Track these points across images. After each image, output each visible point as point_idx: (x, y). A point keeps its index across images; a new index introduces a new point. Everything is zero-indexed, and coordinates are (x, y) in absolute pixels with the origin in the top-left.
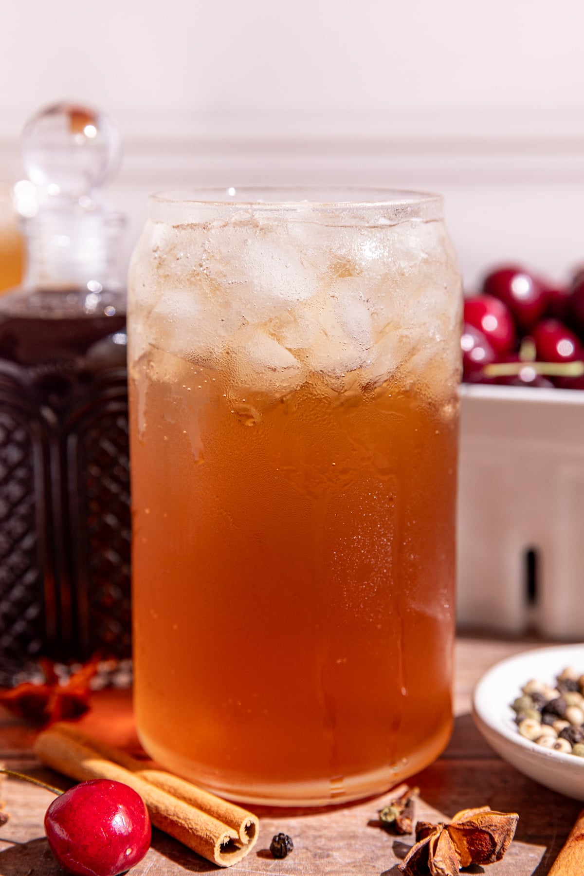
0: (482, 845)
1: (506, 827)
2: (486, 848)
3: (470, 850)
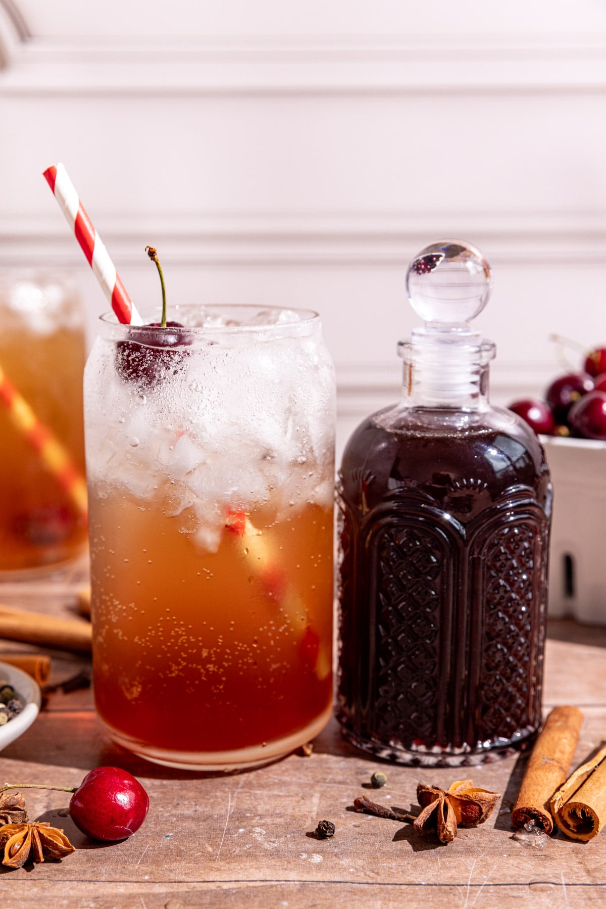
0: (472, 813)
1: (492, 803)
2: (474, 814)
3: (462, 814)
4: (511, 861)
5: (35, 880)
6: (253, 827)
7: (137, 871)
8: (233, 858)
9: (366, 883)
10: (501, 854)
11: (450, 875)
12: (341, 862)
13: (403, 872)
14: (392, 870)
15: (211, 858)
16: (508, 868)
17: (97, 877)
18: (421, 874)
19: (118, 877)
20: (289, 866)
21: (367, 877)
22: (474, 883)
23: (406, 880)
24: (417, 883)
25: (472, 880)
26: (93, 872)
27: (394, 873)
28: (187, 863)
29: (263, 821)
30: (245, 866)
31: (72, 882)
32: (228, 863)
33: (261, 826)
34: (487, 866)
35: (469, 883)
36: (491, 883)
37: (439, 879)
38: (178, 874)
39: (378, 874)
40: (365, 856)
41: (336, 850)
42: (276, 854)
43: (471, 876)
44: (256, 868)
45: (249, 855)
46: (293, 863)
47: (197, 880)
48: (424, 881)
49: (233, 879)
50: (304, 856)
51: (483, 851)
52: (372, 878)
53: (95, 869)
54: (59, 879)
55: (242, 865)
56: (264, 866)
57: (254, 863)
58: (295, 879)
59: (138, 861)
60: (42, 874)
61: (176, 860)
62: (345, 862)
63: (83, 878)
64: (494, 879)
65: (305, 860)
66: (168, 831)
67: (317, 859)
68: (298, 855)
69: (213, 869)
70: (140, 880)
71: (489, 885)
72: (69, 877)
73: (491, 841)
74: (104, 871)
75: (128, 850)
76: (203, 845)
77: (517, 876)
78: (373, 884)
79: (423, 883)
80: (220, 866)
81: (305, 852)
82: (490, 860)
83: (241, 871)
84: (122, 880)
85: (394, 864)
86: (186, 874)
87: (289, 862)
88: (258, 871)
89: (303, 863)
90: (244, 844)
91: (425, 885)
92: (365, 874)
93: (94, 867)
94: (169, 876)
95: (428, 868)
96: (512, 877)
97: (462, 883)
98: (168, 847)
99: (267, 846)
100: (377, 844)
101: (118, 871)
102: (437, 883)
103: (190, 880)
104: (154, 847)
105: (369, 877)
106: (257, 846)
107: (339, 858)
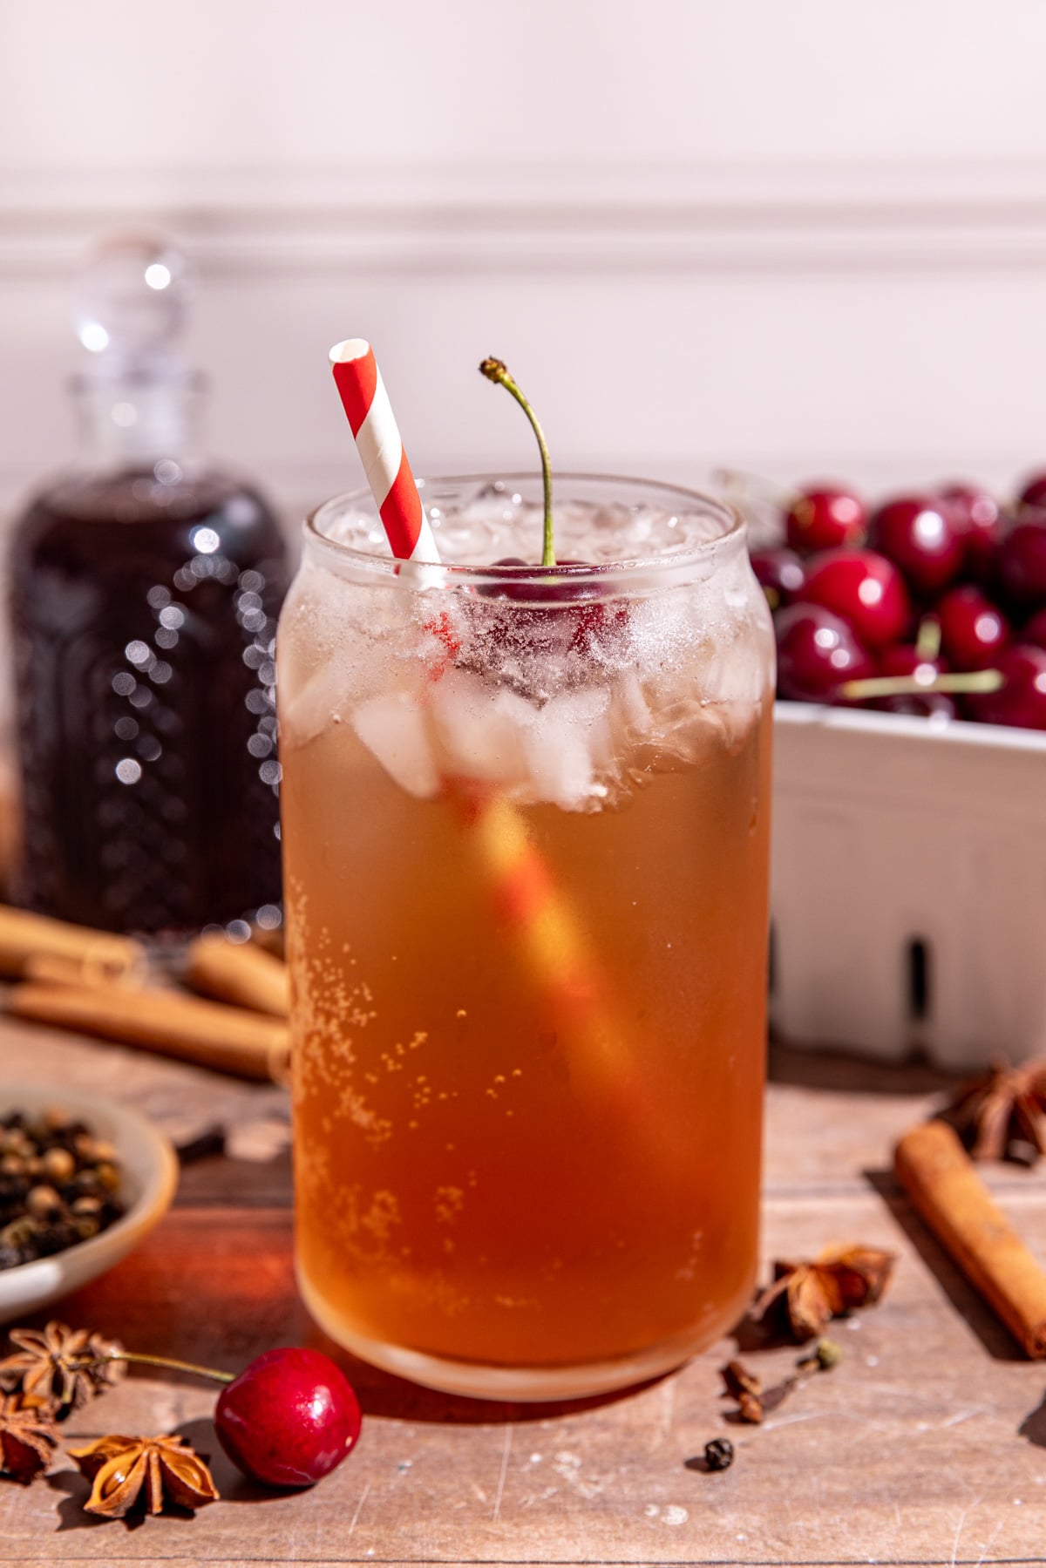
4: (1028, 1514)
5: (168, 1558)
6: (557, 1449)
7: (352, 1540)
8: (523, 1515)
9: (768, 1564)
10: (1010, 1500)
11: (918, 1542)
12: (722, 1522)
13: (833, 1538)
14: (813, 1535)
15: (483, 1513)
16: (1023, 1527)
17: (280, 1552)
18: (866, 1541)
19: (318, 1551)
20: (627, 1532)
21: (769, 1551)
22: (962, 1559)
23: (840, 1555)
24: (860, 1559)
25: (958, 1553)
26: (273, 1541)
27: (817, 1541)
28: (442, 1523)
29: (573, 1439)
30: (547, 1531)
31: (237, 1563)
32: (516, 1525)
33: (573, 1448)
34: (984, 1523)
35: (954, 1558)
36: (993, 1558)
37: (898, 1551)
38: (427, 1545)
39: (788, 1543)
40: (763, 1507)
41: (711, 1497)
42: (602, 1507)
43: (956, 1545)
44: (569, 1537)
45: (553, 1509)
46: (633, 1527)
47: (462, 1559)
48: (871, 1555)
49: (527, 1559)
50: (653, 1511)
51: (978, 1492)
52: (779, 1553)
53: (276, 1535)
54: (213, 1555)
55: (542, 1530)
56: (582, 1533)
57: (562, 1527)
58: (641, 1560)
59: (351, 1519)
60: (181, 1547)
61: (421, 1518)
62: (728, 1520)
63: (256, 1554)
64: (999, 1549)
65: (655, 1520)
66: (403, 1456)
67: (677, 1516)
68: (641, 1511)
69: (491, 1537)
70: (359, 1558)
71: (990, 1562)
72: (229, 1552)
73: (991, 1472)
74: (292, 1540)
75: (331, 1496)
76: (466, 1487)
77: (1040, 1544)
78: (780, 1564)
79: (871, 1560)
80: (503, 1530)
81: (655, 1502)
82: (989, 1510)
83: (540, 1543)
84: (326, 1557)
85: (816, 1523)
86: (441, 1545)
87: (626, 1525)
88: (571, 1542)
89: (652, 1526)
90: (543, 1487)
91: (873, 1564)
92: (766, 1544)
93: (274, 1531)
94: (411, 1548)
95: (878, 1528)
96: (1030, 1545)
97: (941, 1558)
98: (404, 1489)
99: (587, 1491)
100: (785, 1482)
101: (318, 1539)
102: (896, 1559)
103: (449, 1557)
104: (378, 1489)
105: (773, 1549)
106: (566, 1491)
107: (716, 1512)
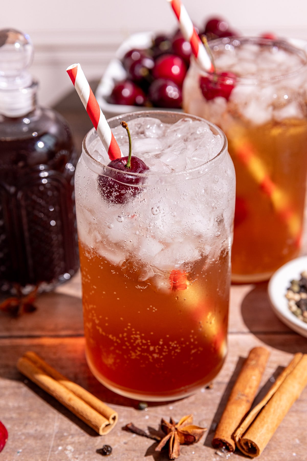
0: (190, 439)
1: (202, 434)
3: (184, 440)
6: (67, 445)
29: (73, 440)
33: (72, 443)
73: (200, 457)
